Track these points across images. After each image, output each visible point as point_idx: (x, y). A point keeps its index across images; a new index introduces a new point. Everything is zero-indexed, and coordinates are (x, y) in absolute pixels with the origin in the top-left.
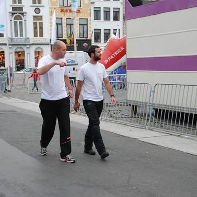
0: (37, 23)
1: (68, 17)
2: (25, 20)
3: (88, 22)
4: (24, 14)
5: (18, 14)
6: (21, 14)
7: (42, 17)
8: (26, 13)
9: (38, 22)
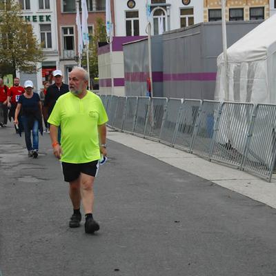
0: (185, 18)
1: (231, 7)
2: (168, 16)
3: (266, 12)
4: (168, 7)
5: (159, 8)
6: (162, 7)
7: (193, 9)
8: (169, 5)
9: (187, 17)
